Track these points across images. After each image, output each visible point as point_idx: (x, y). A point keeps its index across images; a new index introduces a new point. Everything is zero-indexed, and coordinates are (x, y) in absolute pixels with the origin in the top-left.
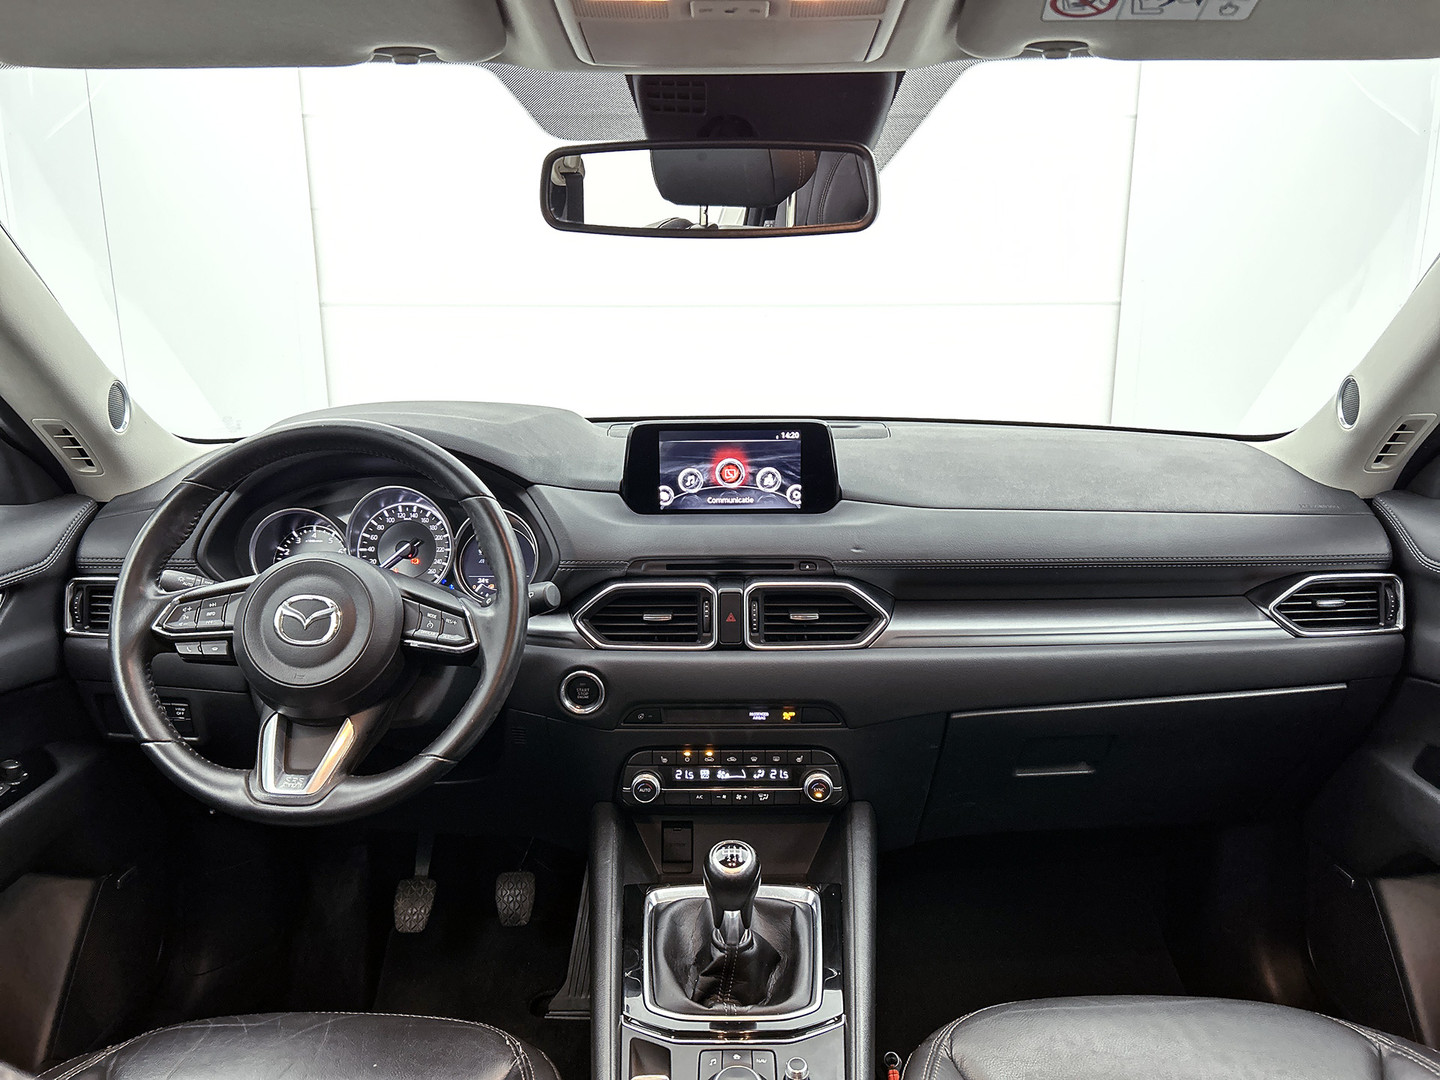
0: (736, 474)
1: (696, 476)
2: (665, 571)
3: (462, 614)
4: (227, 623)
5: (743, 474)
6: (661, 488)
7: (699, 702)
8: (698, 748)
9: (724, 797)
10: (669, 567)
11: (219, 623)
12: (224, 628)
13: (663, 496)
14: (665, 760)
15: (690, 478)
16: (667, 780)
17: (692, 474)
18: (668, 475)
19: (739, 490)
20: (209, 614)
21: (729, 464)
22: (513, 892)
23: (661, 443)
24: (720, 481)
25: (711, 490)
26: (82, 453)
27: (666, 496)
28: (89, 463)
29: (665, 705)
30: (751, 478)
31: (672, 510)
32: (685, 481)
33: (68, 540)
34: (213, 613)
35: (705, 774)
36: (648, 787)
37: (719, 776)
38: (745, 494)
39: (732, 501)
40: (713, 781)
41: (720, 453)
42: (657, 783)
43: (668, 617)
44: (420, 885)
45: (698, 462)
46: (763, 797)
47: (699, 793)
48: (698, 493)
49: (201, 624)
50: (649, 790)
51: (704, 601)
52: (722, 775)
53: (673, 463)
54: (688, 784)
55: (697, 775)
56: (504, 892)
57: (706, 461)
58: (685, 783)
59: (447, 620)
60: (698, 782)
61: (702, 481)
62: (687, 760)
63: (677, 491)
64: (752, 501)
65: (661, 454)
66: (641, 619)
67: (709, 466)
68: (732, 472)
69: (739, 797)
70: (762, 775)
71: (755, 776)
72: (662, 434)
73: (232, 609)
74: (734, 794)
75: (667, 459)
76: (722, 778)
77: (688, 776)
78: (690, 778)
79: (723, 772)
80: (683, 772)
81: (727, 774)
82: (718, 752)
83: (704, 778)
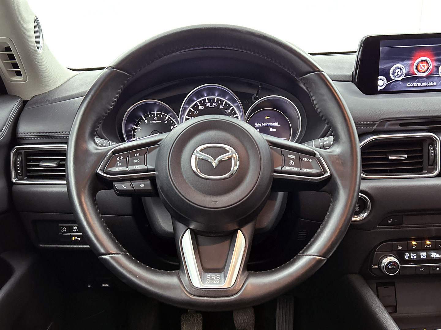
0: (426, 67)
1: (401, 69)
2: (399, 127)
3: (314, 155)
4: (149, 167)
5: (431, 67)
6: (380, 77)
7: (428, 210)
8: (420, 239)
9: (438, 269)
10: (401, 125)
11: (143, 167)
12: (147, 171)
13: (380, 83)
14: (400, 248)
15: (397, 71)
17: (398, 68)
18: (384, 69)
19: (427, 77)
20: (135, 161)
21: (422, 61)
22: (243, 318)
23: (381, 48)
24: (416, 72)
25: (410, 77)
26: (15, 66)
27: (382, 83)
28: (19, 74)
29: (406, 213)
30: (435, 69)
31: (385, 92)
32: (394, 73)
33: (10, 123)
34: (138, 161)
35: (423, 255)
36: (394, 265)
37: (432, 256)
38: (431, 80)
39: (423, 85)
40: (429, 260)
41: (418, 54)
42: (396, 260)
43: (405, 157)
44: (193, 317)
45: (403, 60)
47: (422, 267)
48: (401, 80)
49: (131, 168)
50: (394, 267)
51: (429, 145)
53: (388, 61)
54: (414, 261)
55: (418, 256)
56: (238, 318)
57: (409, 59)
58: (410, 261)
59: (304, 159)
60: (419, 261)
61: (405, 72)
62: (413, 247)
63: (389, 79)
64: (435, 84)
65: (381, 56)
66: (387, 159)
67: (410, 62)
68: (424, 66)
72: (382, 42)
73: (151, 157)
75: (384, 59)
76: (434, 257)
77: (413, 257)
78: (414, 258)
79: (435, 254)
80: (410, 255)
81: (438, 255)
82: (434, 241)
83: (423, 258)
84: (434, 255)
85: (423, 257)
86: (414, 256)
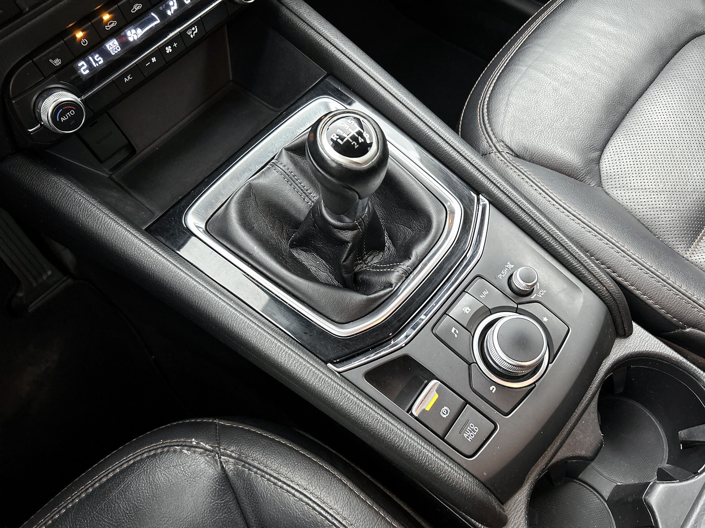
8: (88, 19)
9: (154, 60)
14: (57, 62)
16: (78, 85)
35: (113, 46)
36: (68, 110)
37: (131, 39)
40: (132, 50)
42: (69, 97)
46: (193, 33)
47: (125, 75)
50: (72, 113)
52: (134, 34)
55: (105, 54)
58: (98, 75)
60: (114, 64)
62: (85, 43)
69: (169, 50)
70: (175, 7)
71: (169, 13)
74: (162, 49)
76: (136, 38)
77: (96, 62)
78: (100, 63)
79: (133, 31)
80: (89, 63)
81: (139, 30)
82: (116, 8)
83: (116, 52)
84: (132, 35)
85: (116, 50)
86: (97, 60)
